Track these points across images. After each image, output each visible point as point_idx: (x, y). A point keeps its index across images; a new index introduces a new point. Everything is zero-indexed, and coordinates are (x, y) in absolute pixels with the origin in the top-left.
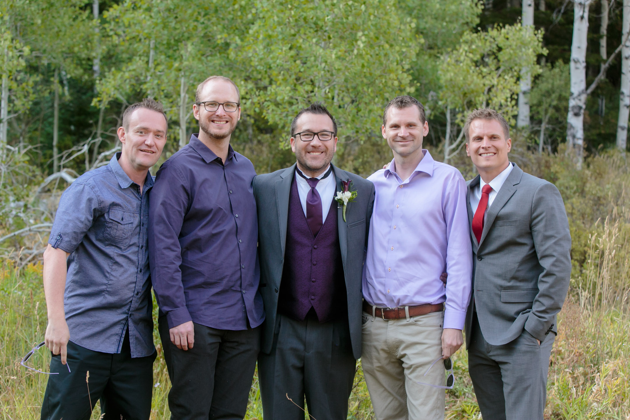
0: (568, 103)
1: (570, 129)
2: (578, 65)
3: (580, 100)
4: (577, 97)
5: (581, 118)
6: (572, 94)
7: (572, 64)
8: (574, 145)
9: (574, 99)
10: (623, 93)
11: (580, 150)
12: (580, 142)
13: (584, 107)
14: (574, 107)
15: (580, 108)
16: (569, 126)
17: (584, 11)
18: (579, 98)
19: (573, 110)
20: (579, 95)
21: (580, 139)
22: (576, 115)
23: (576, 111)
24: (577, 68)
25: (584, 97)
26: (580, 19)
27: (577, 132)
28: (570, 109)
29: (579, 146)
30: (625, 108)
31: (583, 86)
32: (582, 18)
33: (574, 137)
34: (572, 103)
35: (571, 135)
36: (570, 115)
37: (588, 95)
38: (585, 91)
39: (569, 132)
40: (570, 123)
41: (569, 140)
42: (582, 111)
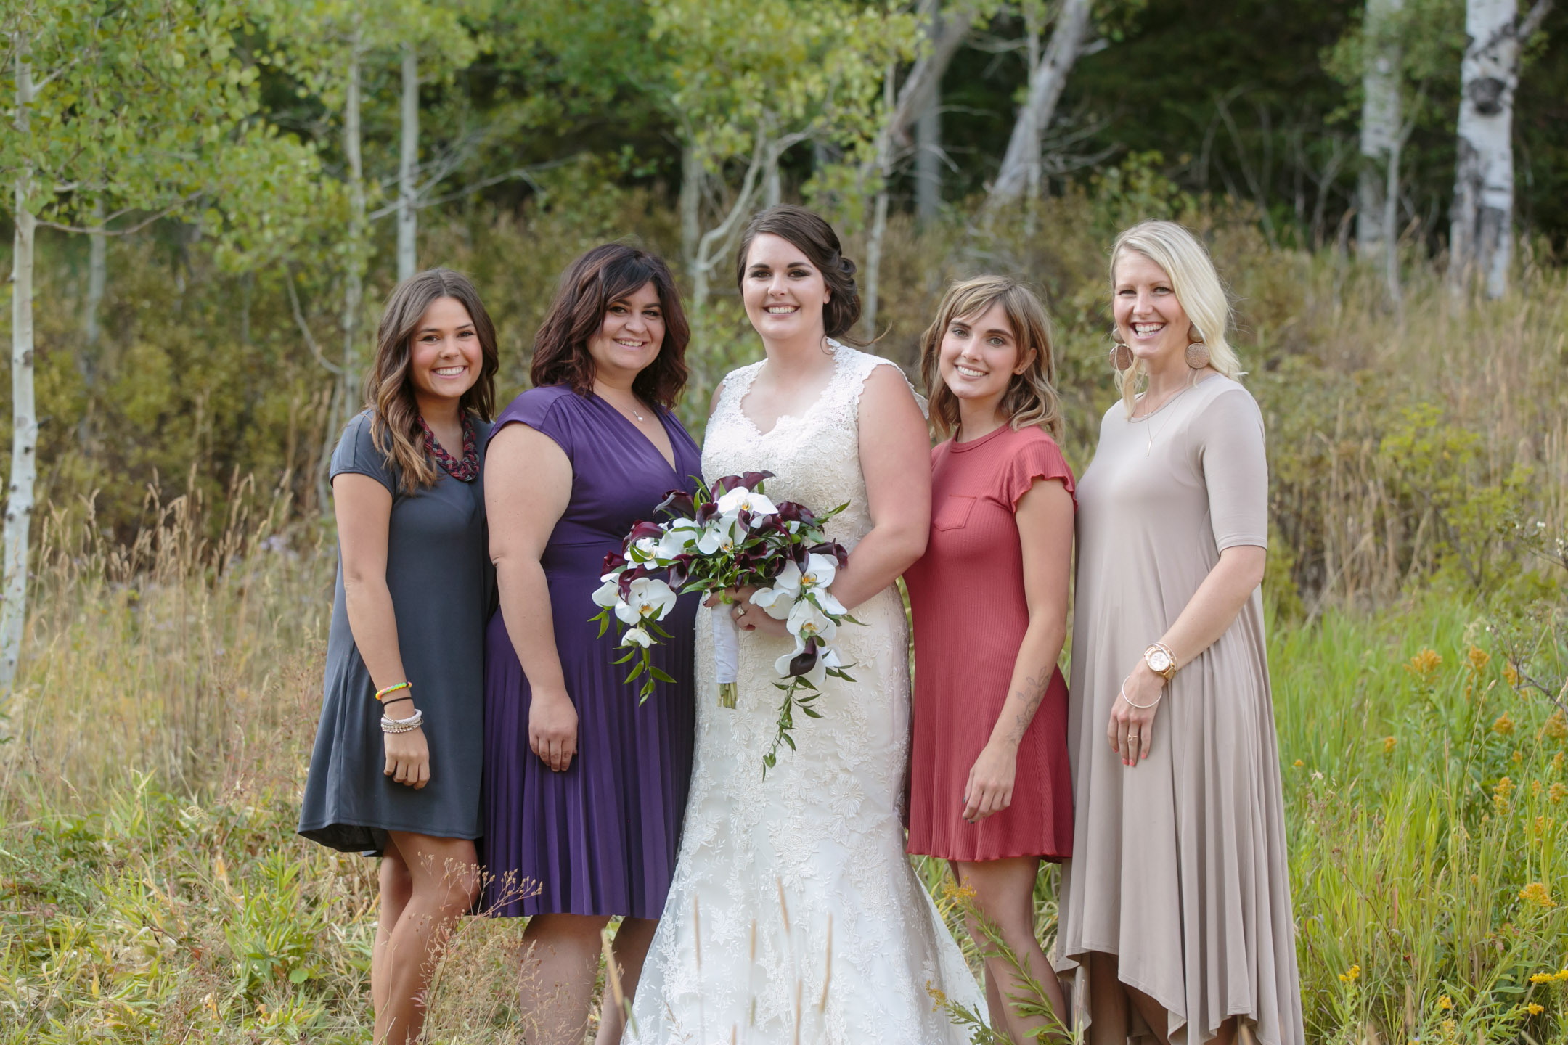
0: (1459, 72)
1: (1465, 158)
3: (1495, 60)
4: (1484, 51)
5: (1504, 120)
6: (1471, 40)
8: (1480, 210)
9: (1476, 57)
11: (1499, 229)
12: (1502, 201)
13: (1512, 82)
14: (1476, 83)
15: (1499, 86)
16: (1461, 149)
18: (1492, 53)
19: (1473, 95)
20: (1493, 43)
21: (1499, 189)
22: (1486, 109)
23: (1483, 96)
25: (1507, 50)
27: (1488, 166)
28: (1465, 92)
29: (1498, 214)
31: (1507, 10)
33: (1478, 184)
34: (1472, 70)
35: (1468, 177)
36: (1466, 109)
37: (1524, 42)
38: (1511, 30)
39: (1462, 170)
40: (1463, 138)
41: (1461, 195)
42: (1507, 97)
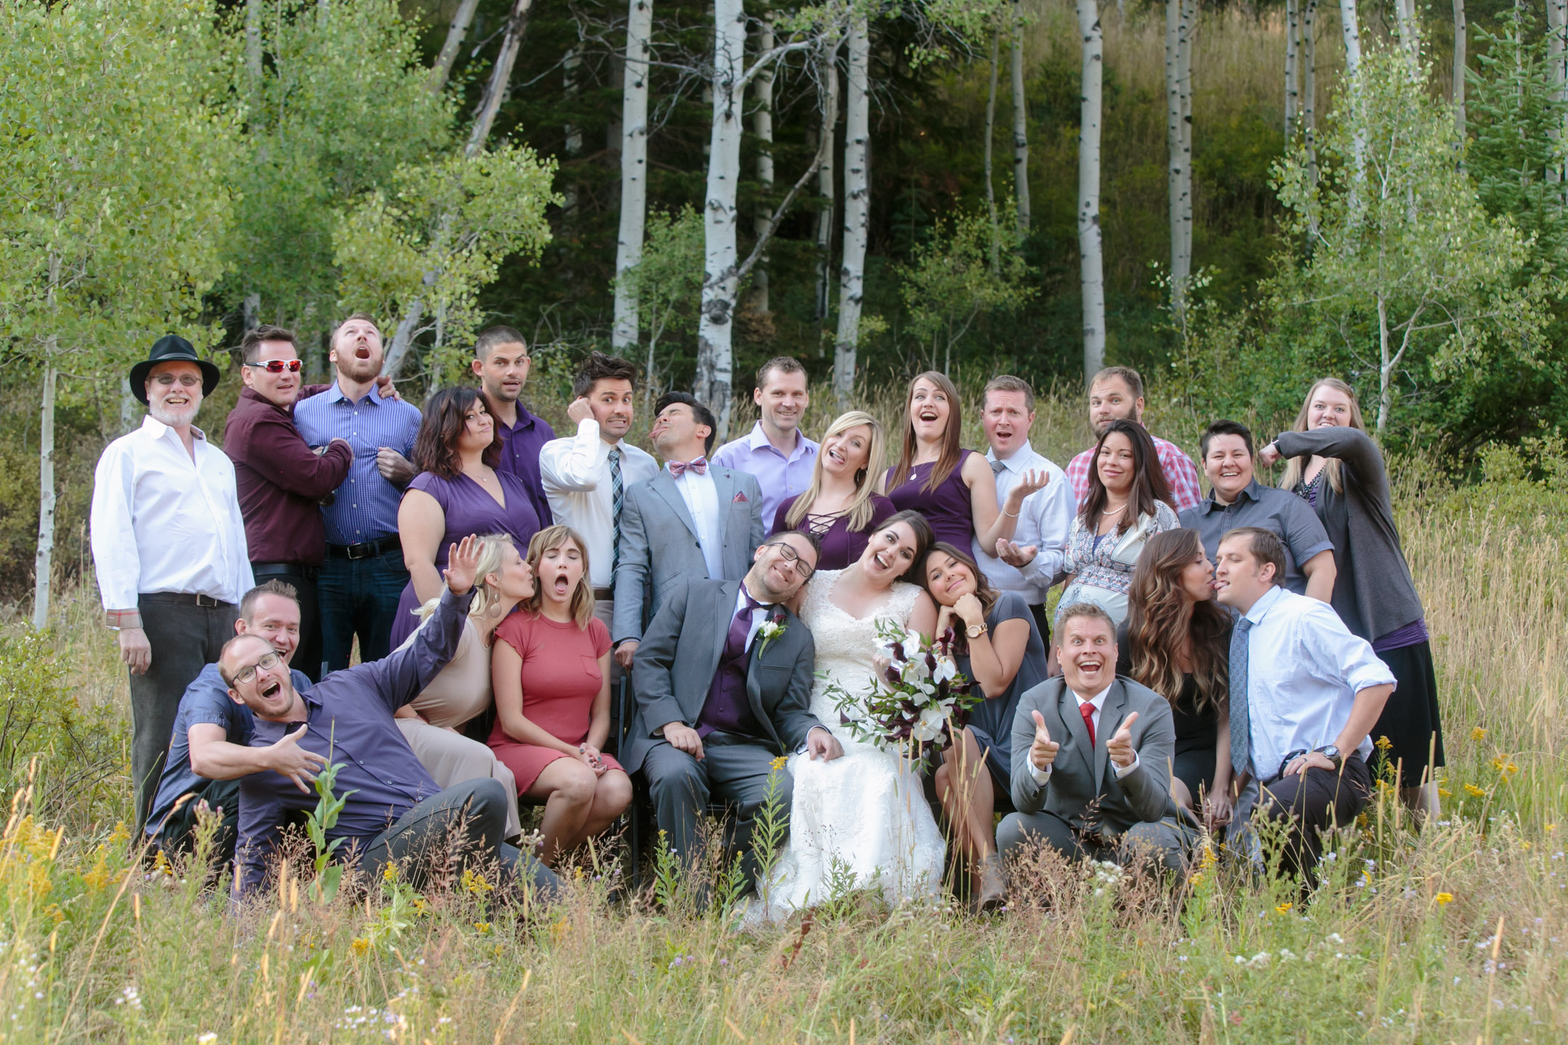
0: (701, 296)
1: (704, 351)
2: (720, 216)
3: (724, 289)
4: (717, 284)
5: (728, 327)
6: (708, 276)
7: (708, 214)
8: (713, 383)
9: (711, 287)
10: (846, 272)
11: (724, 395)
12: (726, 378)
13: (733, 303)
14: (711, 304)
15: (726, 305)
16: (701, 345)
17: (731, 103)
18: (722, 285)
19: (709, 311)
20: (722, 279)
21: (725, 371)
22: (717, 320)
23: (715, 312)
24: (717, 222)
25: (731, 283)
26: (723, 117)
27: (718, 355)
28: (704, 309)
29: (723, 386)
30: (852, 303)
31: (731, 257)
32: (728, 115)
33: (712, 367)
34: (708, 295)
35: (705, 363)
36: (704, 320)
37: (741, 278)
38: (733, 271)
39: (702, 358)
40: (702, 338)
41: (701, 373)
42: (730, 313)
